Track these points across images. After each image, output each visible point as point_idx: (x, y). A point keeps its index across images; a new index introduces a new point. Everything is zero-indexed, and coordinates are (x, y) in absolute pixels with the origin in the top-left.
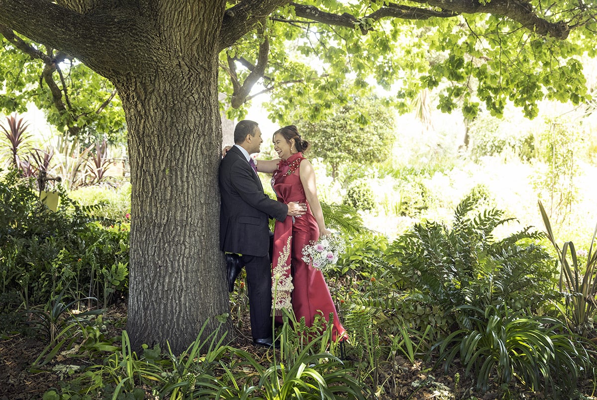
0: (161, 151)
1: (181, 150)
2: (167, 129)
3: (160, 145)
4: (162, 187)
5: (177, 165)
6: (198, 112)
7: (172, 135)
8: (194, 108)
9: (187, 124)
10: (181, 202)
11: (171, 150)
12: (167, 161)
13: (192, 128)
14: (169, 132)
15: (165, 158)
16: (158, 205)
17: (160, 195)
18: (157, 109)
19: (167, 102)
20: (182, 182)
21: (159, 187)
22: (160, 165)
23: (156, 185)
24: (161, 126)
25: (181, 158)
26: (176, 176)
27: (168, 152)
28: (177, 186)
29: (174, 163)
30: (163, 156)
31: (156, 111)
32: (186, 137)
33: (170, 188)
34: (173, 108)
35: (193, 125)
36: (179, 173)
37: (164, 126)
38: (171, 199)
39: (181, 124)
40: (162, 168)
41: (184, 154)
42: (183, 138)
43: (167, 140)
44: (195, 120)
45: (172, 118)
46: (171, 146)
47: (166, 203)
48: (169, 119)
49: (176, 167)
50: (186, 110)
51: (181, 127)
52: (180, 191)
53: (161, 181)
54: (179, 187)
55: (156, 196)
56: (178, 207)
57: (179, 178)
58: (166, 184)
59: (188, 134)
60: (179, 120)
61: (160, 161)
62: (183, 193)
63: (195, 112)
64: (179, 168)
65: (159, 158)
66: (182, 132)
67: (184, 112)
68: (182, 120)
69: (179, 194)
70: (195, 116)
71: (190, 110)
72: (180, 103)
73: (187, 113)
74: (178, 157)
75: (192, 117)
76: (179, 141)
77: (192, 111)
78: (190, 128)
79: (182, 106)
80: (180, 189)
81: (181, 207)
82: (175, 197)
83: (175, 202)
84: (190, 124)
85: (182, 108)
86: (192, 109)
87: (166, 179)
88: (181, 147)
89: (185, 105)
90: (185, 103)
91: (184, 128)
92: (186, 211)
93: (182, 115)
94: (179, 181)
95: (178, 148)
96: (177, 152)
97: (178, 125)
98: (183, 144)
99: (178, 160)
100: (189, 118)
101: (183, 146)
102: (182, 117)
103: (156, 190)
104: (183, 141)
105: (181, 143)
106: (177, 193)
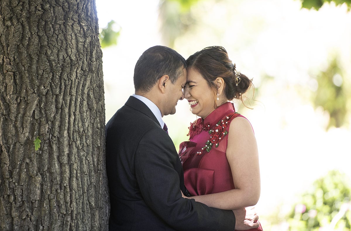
0: (19, 104)
1: (57, 101)
2: (31, 59)
3: (17, 92)
4: (23, 175)
5: (51, 131)
7: (41, 72)
8: (76, 17)
9: (66, 50)
10: (59, 206)
11: (40, 102)
12: (33, 125)
13: (74, 58)
14: (34, 67)
15: (30, 119)
16: (15, 214)
17: (18, 192)
18: (11, 19)
19: (30, 5)
20: (61, 165)
21: (16, 177)
22: (17, 131)
23: (11, 173)
24: (20, 54)
25: (58, 117)
26: (51, 154)
27: (34, 107)
28: (51, 173)
29: (46, 128)
30: (24, 114)
31: (9, 23)
32: (65, 76)
33: (39, 179)
34: (41, 17)
35: (74, 51)
36: (55, 147)
37: (25, 54)
38: (41, 202)
39: (55, 51)
40: (23, 138)
41: (62, 109)
42: (60, 78)
43: (32, 81)
44: (77, 42)
45: (40, 37)
46: (40, 94)
47: (32, 209)
48: (36, 40)
49: (50, 135)
50: (64, 23)
51: (56, 56)
52: (57, 184)
53: (21, 165)
54: (55, 175)
55: (9, 196)
56: (56, 216)
57: (55, 157)
58: (31, 169)
59: (68, 70)
60: (52, 42)
61: (18, 124)
62: (63, 188)
63: (77, 25)
64: (55, 137)
65: (16, 117)
66: (58, 65)
67: (60, 25)
68: (57, 42)
69: (56, 191)
70: (78, 34)
71: (69, 22)
72: (54, 7)
73: (65, 27)
74: (53, 115)
75: (73, 35)
76: (53, 84)
77: (73, 24)
78: (70, 57)
79: (56, 14)
80: (58, 179)
81: (61, 215)
82: (49, 195)
83: (48, 206)
84: (70, 50)
85: (56, 17)
86: (73, 20)
87: (31, 161)
88: (57, 96)
89: (63, 13)
90: (62, 7)
91: (61, 57)
92: (69, 224)
93: (57, 32)
94: (55, 164)
95: (52, 98)
96: (51, 106)
97: (51, 51)
98: (61, 89)
99: (53, 123)
100: (69, 37)
101: (60, 93)
102: (58, 36)
103: (10, 182)
104: (61, 84)
105: (56, 88)
106: (51, 187)
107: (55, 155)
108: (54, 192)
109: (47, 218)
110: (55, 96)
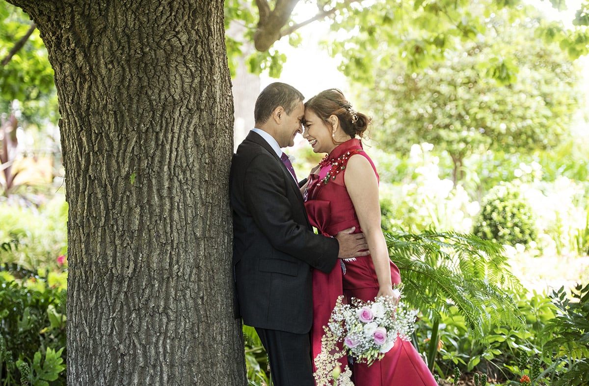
0: (120, 141)
1: (157, 138)
2: (131, 99)
3: (119, 130)
4: (124, 207)
5: (151, 166)
6: (187, 68)
7: (141, 111)
8: (180, 59)
9: (169, 90)
10: (158, 236)
11: (139, 138)
12: (132, 159)
13: (177, 97)
14: (134, 106)
15: (128, 155)
16: (118, 242)
17: (120, 222)
18: (112, 62)
19: (130, 49)
20: (161, 198)
21: (118, 208)
22: (119, 167)
23: (114, 204)
24: (121, 94)
25: (158, 153)
26: (150, 187)
27: (133, 143)
28: (151, 206)
29: (144, 164)
30: (125, 151)
31: (110, 66)
32: (166, 114)
33: (138, 210)
34: (141, 60)
35: (179, 91)
36: (154, 181)
37: (125, 95)
38: (140, 231)
39: (157, 91)
40: (124, 173)
41: (163, 145)
42: (162, 116)
43: (131, 120)
44: (183, 82)
45: (140, 79)
46: (139, 132)
47: (132, 238)
48: (135, 81)
49: (149, 170)
50: (166, 64)
51: (157, 96)
52: (157, 215)
53: (122, 197)
54: (154, 207)
55: (112, 225)
56: (155, 245)
57: (155, 191)
58: (131, 202)
59: (170, 108)
60: (152, 83)
61: (120, 160)
62: (163, 219)
63: (183, 66)
64: (154, 172)
65: (118, 153)
66: (159, 104)
67: (162, 67)
68: (159, 83)
69: (156, 221)
70: (183, 75)
71: (172, 64)
72: (155, 50)
73: (168, 68)
74: (152, 152)
75: (177, 76)
76: (154, 122)
77: (177, 66)
78: (173, 97)
79: (157, 57)
80: (157, 210)
81: (160, 244)
82: (148, 226)
83: (148, 236)
84: (173, 90)
85: (158, 59)
86: (177, 62)
87: (131, 193)
88: (157, 133)
89: (165, 55)
90: (164, 50)
91: (163, 97)
92: (169, 252)
93: (158, 74)
94: (154, 197)
95: (152, 135)
96: (151, 142)
97: (152, 92)
98: (161, 127)
99: (152, 158)
100: (172, 78)
101: (161, 131)
102: (159, 77)
103: (113, 213)
104: (162, 122)
105: (157, 126)
106: (151, 218)
107: (155, 189)
108: (154, 223)
109: (146, 247)
110: (155, 133)
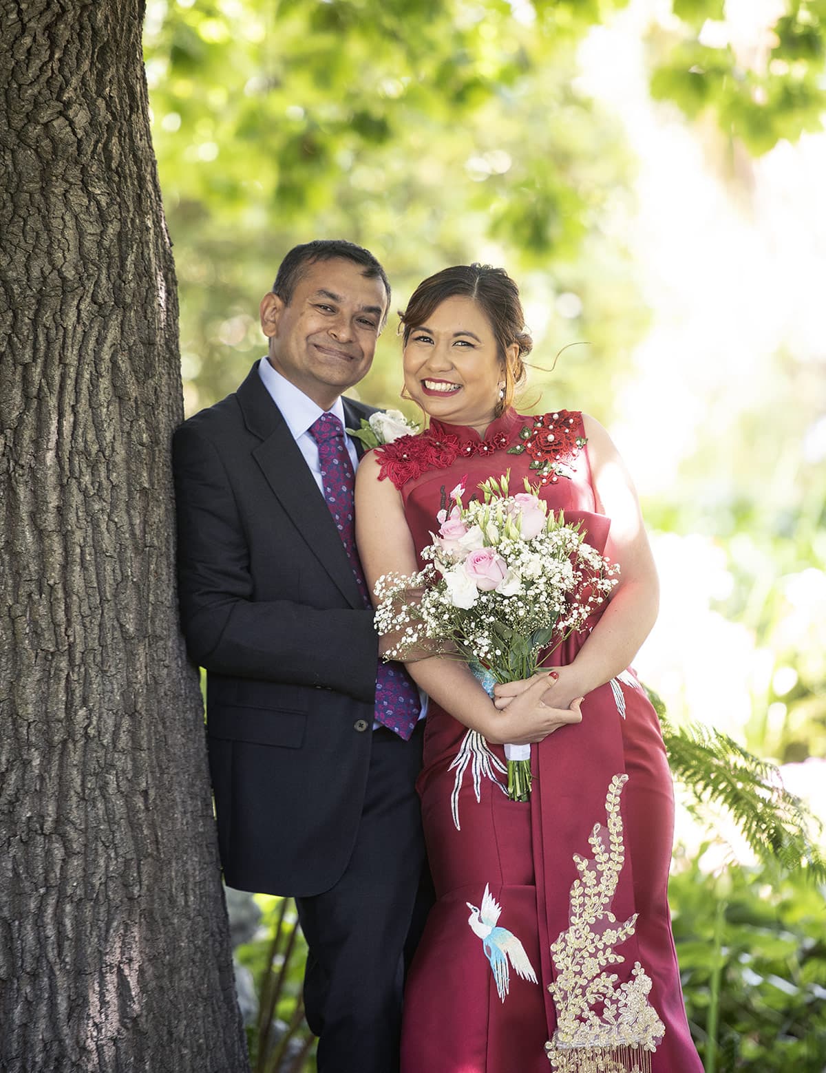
1: (26, 381)
5: (12, 452)
6: (91, 196)
8: (74, 173)
9: (49, 254)
10: (37, 634)
13: (70, 274)
20: (40, 534)
25: (30, 419)
26: (12, 506)
28: (15, 555)
32: (47, 318)
35: (72, 256)
36: (22, 492)
39: (20, 257)
41: (40, 398)
42: (35, 322)
44: (81, 234)
49: (9, 463)
50: (42, 188)
51: (22, 270)
52: (31, 580)
54: (24, 559)
56: (29, 658)
57: (25, 516)
59: (55, 303)
60: (9, 237)
62: (46, 589)
63: (80, 193)
64: (22, 467)
66: (29, 292)
67: (31, 195)
68: (25, 237)
69: (29, 596)
70: (82, 216)
71: (56, 187)
72: (13, 151)
73: (46, 198)
74: (15, 414)
75: (67, 218)
76: (15, 339)
77: (66, 191)
78: (60, 273)
79: (20, 168)
80: (33, 567)
81: (41, 654)
83: (9, 633)
84: (61, 255)
85: (20, 175)
86: (67, 181)
88: (26, 367)
89: (37, 164)
90: (36, 151)
91: (35, 273)
92: (64, 675)
93: (23, 212)
94: (23, 532)
95: (14, 373)
96: (11, 391)
97: (8, 259)
98: (35, 349)
99: (17, 432)
100: (56, 223)
101: (34, 360)
102: (25, 221)
104: (36, 337)
105: (24, 348)
106: (16, 587)
107: (24, 511)
108: (25, 601)
109: (7, 663)
110: (20, 368)
